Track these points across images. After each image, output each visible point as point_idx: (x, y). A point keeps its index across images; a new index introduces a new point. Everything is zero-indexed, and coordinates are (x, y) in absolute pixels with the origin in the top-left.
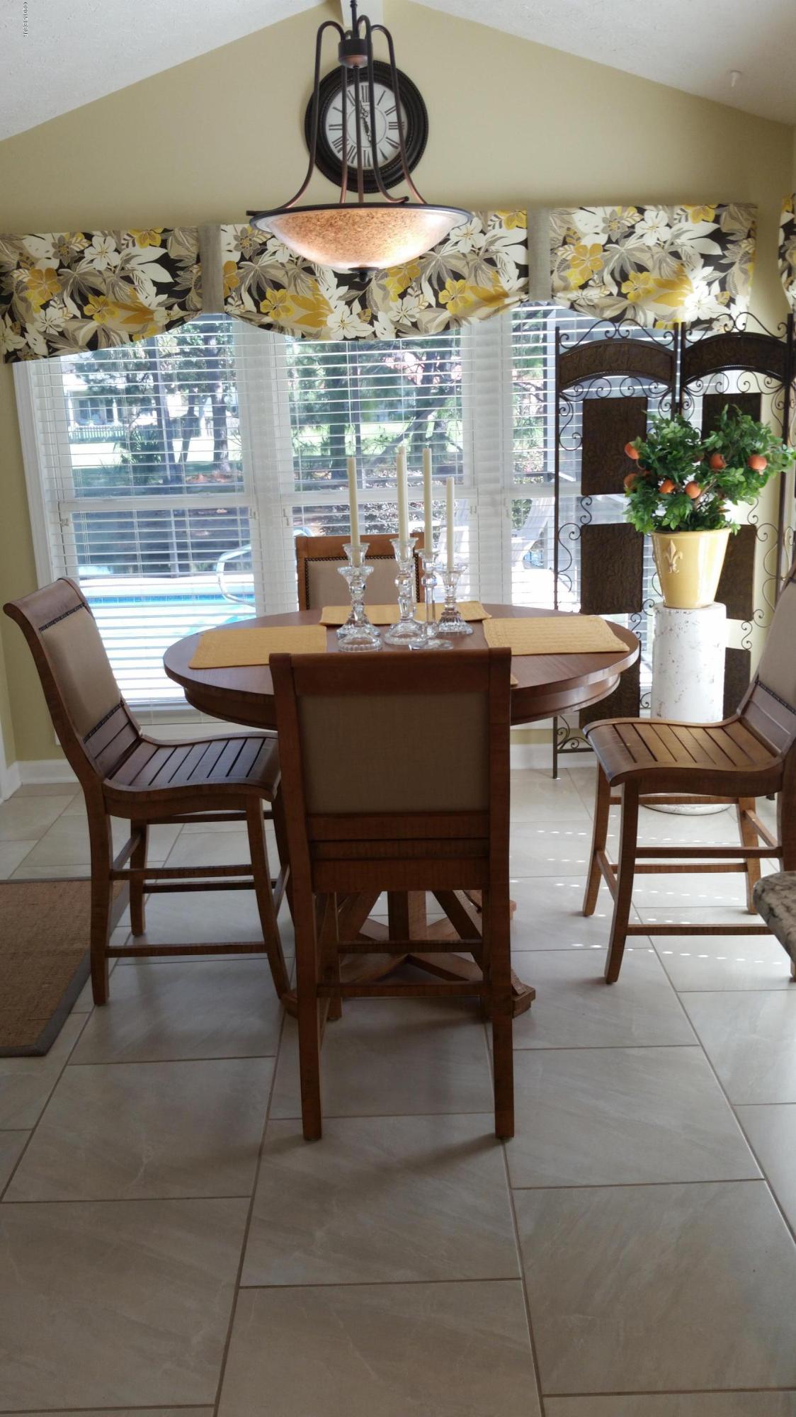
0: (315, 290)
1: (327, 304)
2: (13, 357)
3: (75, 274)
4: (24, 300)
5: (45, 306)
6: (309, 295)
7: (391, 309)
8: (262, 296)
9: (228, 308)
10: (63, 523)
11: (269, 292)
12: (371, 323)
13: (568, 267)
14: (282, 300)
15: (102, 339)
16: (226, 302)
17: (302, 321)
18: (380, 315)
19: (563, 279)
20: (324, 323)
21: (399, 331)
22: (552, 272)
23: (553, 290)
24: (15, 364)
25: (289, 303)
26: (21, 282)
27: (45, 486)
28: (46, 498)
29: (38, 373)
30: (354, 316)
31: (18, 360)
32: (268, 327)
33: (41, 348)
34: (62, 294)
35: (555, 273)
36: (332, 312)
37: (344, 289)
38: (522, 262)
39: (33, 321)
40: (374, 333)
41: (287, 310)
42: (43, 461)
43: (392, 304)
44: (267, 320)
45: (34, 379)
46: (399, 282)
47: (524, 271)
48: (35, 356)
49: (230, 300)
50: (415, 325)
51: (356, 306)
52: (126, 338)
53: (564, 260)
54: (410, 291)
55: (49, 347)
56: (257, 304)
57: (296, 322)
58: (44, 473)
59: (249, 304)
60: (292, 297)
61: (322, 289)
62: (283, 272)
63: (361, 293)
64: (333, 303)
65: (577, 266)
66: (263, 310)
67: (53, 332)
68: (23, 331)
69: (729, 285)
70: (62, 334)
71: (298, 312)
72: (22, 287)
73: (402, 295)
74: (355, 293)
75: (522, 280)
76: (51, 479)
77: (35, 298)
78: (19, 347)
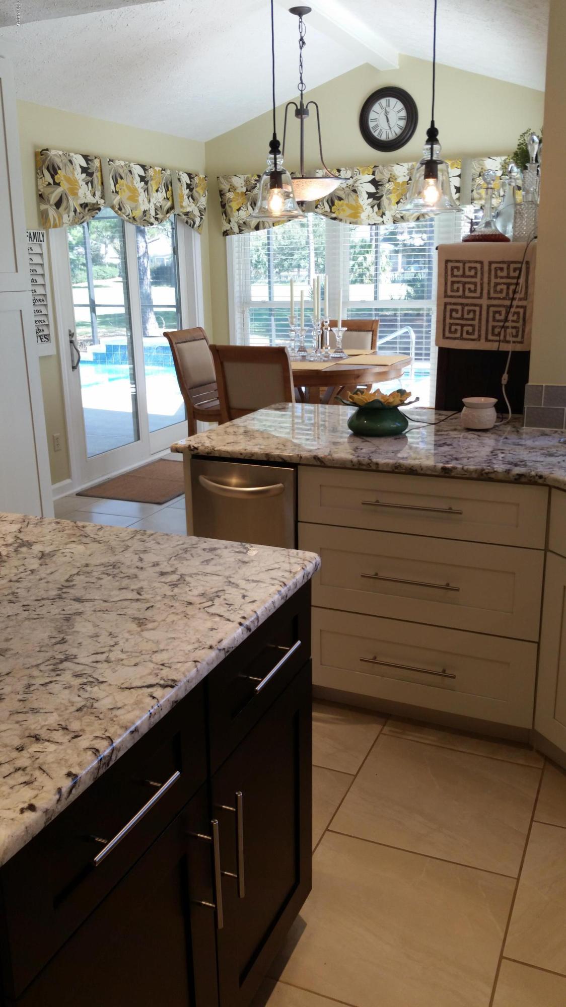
0: (356, 201)
1: (361, 207)
2: (226, 233)
3: (252, 194)
4: (230, 207)
5: (238, 210)
6: (354, 203)
7: (392, 210)
8: (333, 204)
9: (317, 210)
10: (243, 312)
11: (336, 202)
12: (382, 217)
14: (342, 206)
15: (261, 226)
16: (316, 207)
17: (351, 216)
18: (387, 213)
19: (479, 194)
20: (360, 217)
21: (395, 221)
22: (472, 191)
23: (472, 200)
24: (227, 237)
25: (345, 207)
26: (229, 198)
27: (237, 294)
28: (237, 300)
29: (238, 241)
30: (375, 213)
31: (227, 235)
32: (335, 219)
33: (236, 229)
34: (247, 204)
35: (475, 191)
36: (364, 211)
37: (371, 200)
38: (458, 185)
39: (233, 216)
40: (383, 221)
41: (344, 210)
42: (236, 283)
43: (393, 207)
44: (334, 215)
45: (235, 244)
46: (397, 196)
47: (458, 190)
48: (234, 233)
49: (319, 206)
50: (402, 217)
51: (376, 208)
52: (271, 225)
53: (480, 184)
54: (401, 200)
55: (239, 229)
56: (330, 208)
57: (347, 216)
58: (237, 288)
59: (327, 208)
60: (347, 204)
61: (360, 200)
62: (343, 192)
63: (378, 202)
64: (364, 207)
66: (333, 211)
67: (241, 222)
68: (229, 222)
70: (244, 223)
71: (349, 212)
72: (230, 200)
73: (398, 203)
74: (376, 202)
75: (458, 194)
76: (240, 291)
77: (235, 205)
78: (228, 229)
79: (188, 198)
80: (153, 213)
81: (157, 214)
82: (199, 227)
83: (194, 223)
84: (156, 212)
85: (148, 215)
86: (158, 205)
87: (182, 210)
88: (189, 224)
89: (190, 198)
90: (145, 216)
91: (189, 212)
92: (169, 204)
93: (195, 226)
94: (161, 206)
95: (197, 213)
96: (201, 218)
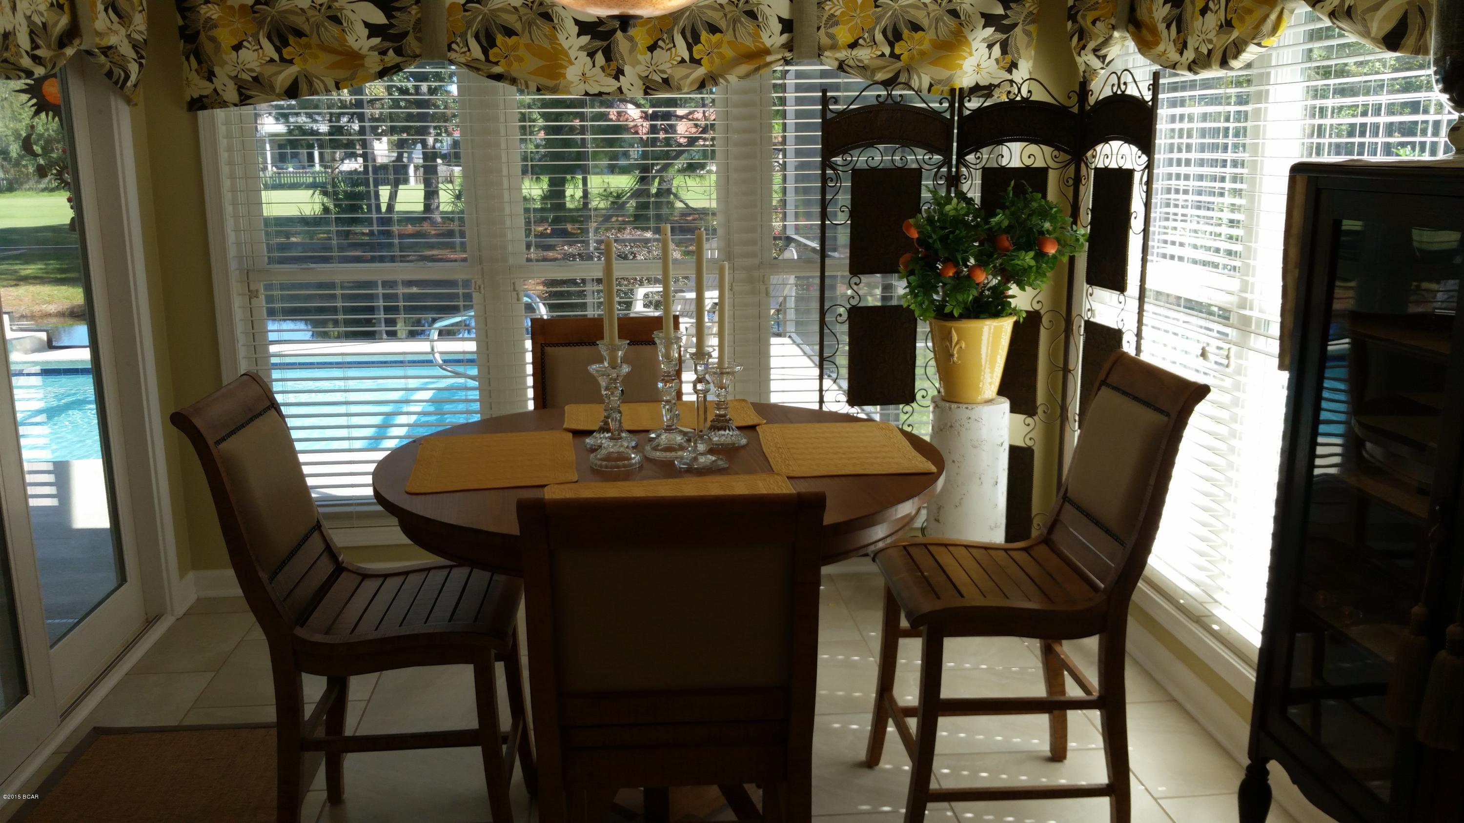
0: (553, 39)
1: (566, 54)
2: (198, 104)
3: (274, 12)
4: (213, 39)
5: (237, 48)
6: (546, 44)
7: (639, 63)
8: (492, 43)
9: (452, 55)
10: (252, 294)
11: (500, 39)
12: (617, 78)
13: (837, 23)
14: (515, 47)
15: (303, 86)
16: (450, 49)
17: (538, 72)
18: (627, 69)
19: (831, 36)
20: (563, 76)
21: (647, 88)
22: (819, 28)
23: (819, 49)
24: (200, 113)
25: (522, 52)
26: (209, 18)
27: (232, 251)
28: (233, 266)
29: (227, 123)
30: (597, 70)
31: (204, 107)
32: (498, 77)
33: (231, 94)
34: (258, 33)
35: (822, 30)
36: (572, 63)
37: (586, 39)
38: (786, 15)
39: (223, 64)
40: (620, 89)
41: (520, 60)
42: (230, 223)
43: (640, 57)
44: (497, 70)
45: (222, 129)
46: (649, 33)
47: (787, 25)
48: (224, 104)
49: (454, 46)
50: (666, 81)
51: (600, 58)
52: (331, 84)
53: (833, 15)
54: (660, 43)
55: (241, 94)
56: (485, 52)
57: (531, 73)
58: (231, 237)
59: (476, 51)
60: (527, 46)
61: (561, 37)
62: (516, 17)
63: (605, 44)
64: (573, 54)
65: (846, 23)
66: (492, 58)
67: (245, 76)
68: (210, 76)
69: (1011, 48)
70: (256, 79)
71: (531, 63)
72: (211, 25)
73: (652, 48)
74: (598, 43)
75: (785, 36)
76: (238, 244)
77: (225, 37)
78: (205, 93)
79: (106, 10)
80: (24, 41)
81: (36, 47)
82: (135, 86)
83: (127, 77)
84: (32, 41)
85: (13, 49)
86: (37, 19)
87: (97, 40)
88: (115, 78)
89: (110, 11)
90: (7, 49)
91: (110, 48)
92: (64, 21)
93: (129, 84)
94: (44, 24)
95: (127, 50)
96: (141, 65)
